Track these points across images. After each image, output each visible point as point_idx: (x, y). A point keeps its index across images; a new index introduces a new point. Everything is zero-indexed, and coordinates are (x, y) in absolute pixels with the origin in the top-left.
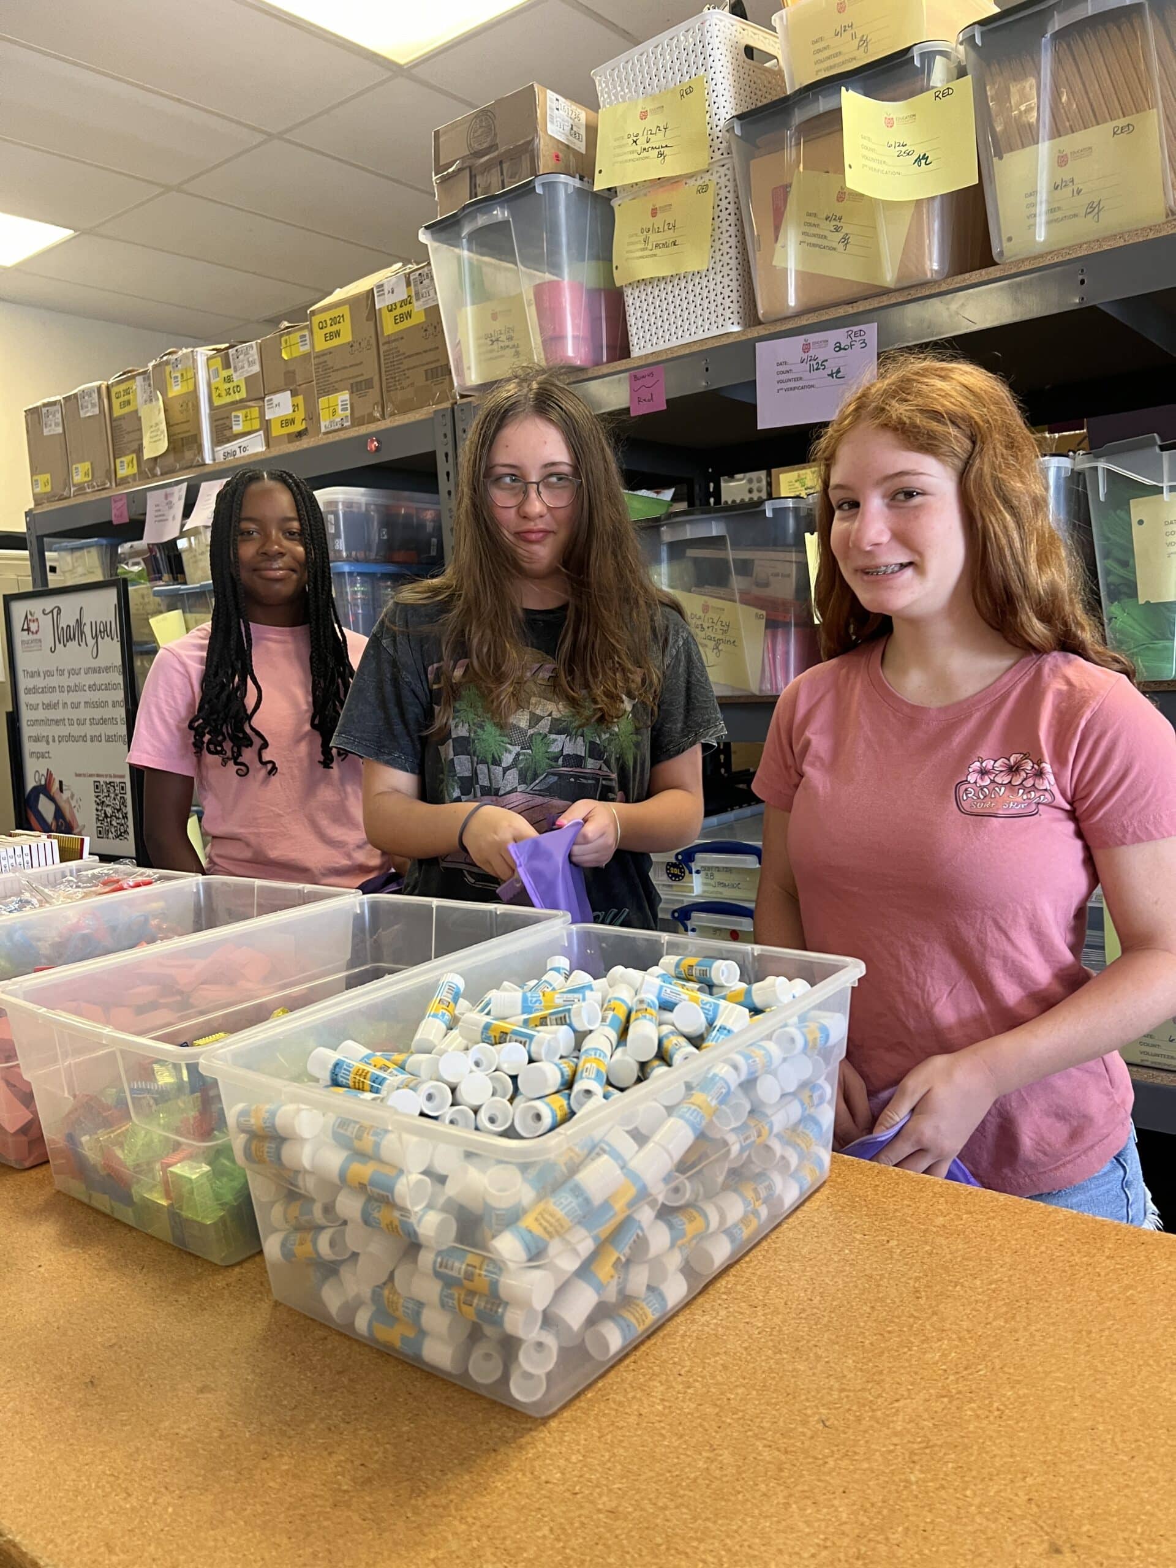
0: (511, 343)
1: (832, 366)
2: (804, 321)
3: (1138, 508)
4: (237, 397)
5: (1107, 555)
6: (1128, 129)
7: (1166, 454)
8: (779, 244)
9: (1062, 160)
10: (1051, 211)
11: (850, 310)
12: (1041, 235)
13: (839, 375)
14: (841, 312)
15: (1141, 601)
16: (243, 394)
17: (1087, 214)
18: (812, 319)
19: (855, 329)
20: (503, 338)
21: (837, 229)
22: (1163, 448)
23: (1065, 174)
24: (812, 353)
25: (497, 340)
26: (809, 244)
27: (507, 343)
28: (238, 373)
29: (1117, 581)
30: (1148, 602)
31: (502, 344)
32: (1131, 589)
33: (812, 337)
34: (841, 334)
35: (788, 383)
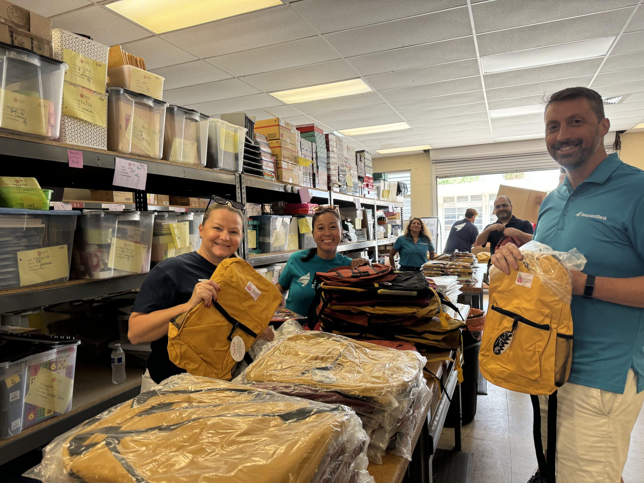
0: (22, 116)
1: (136, 173)
8: (127, 130)
20: (18, 112)
21: (141, 135)
24: (131, 167)
25: (15, 112)
26: (134, 135)
27: (20, 115)
31: (18, 115)
33: (131, 162)
34: (138, 164)
35: (125, 174)
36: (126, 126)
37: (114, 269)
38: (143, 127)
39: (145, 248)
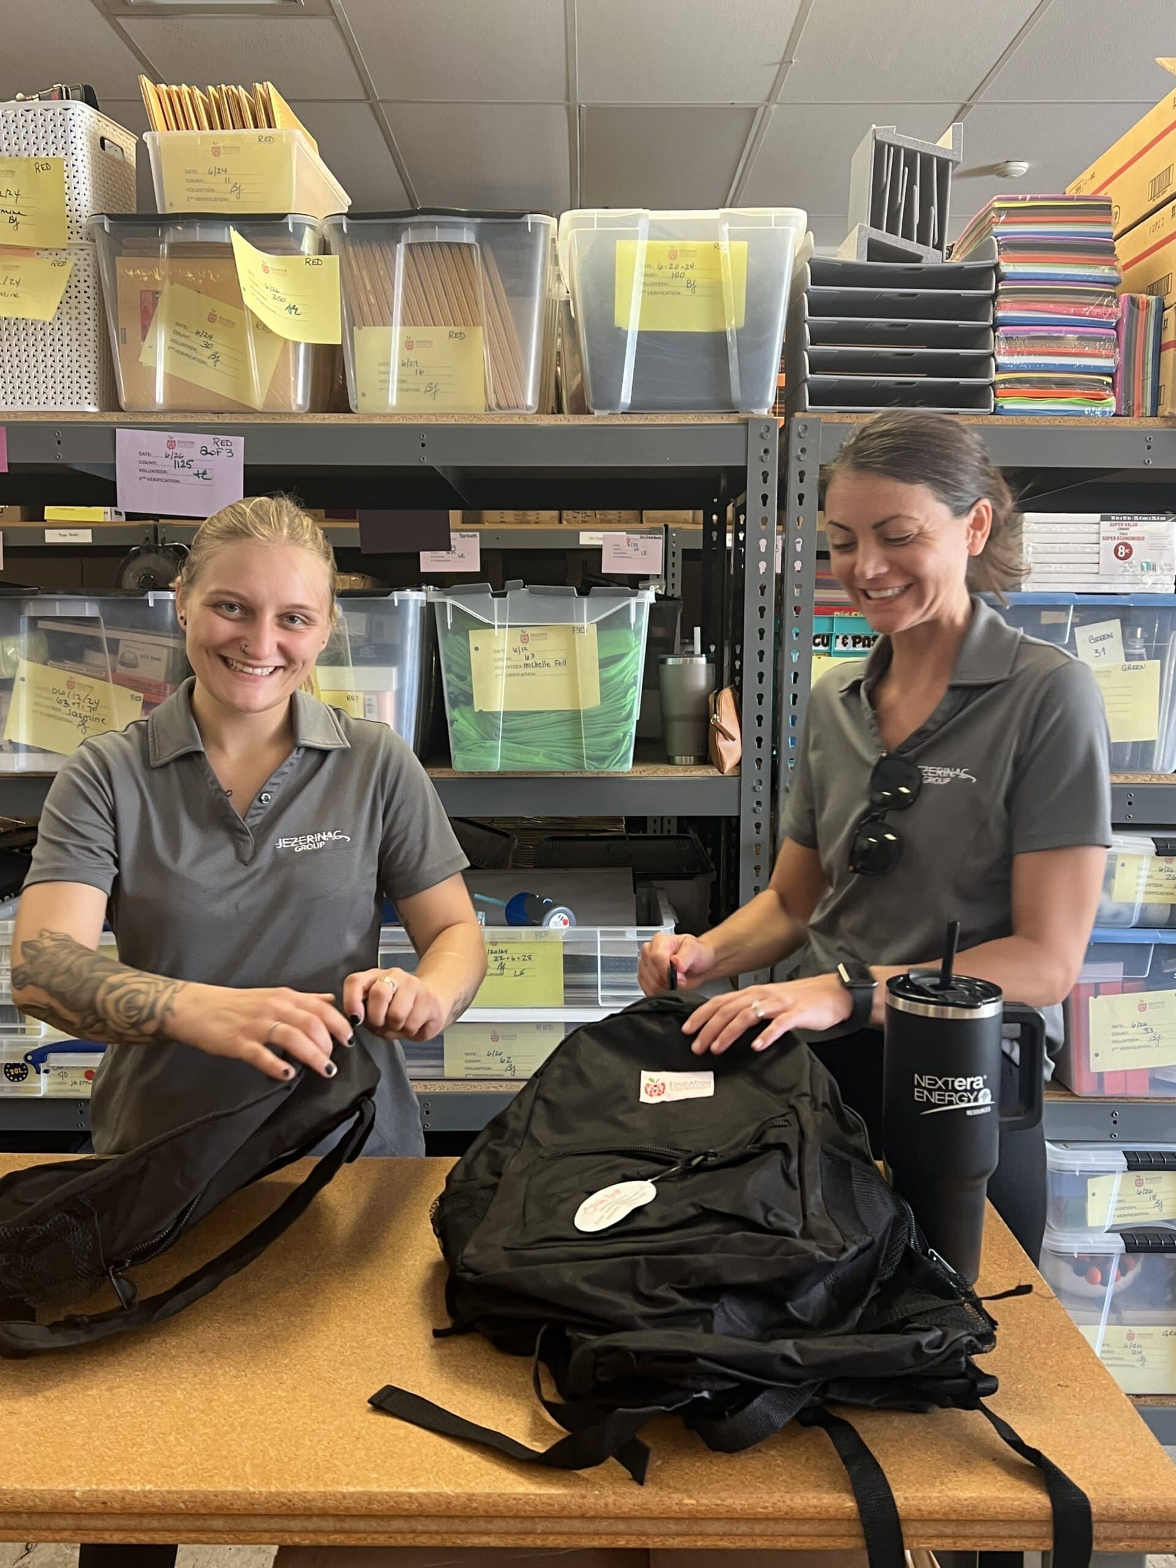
1: (198, 466)
2: (168, 419)
3: (476, 638)
5: (449, 671)
6: (460, 335)
7: (496, 599)
8: (147, 343)
9: (408, 345)
10: (401, 381)
11: (216, 419)
12: (393, 400)
13: (205, 477)
14: (207, 419)
15: (476, 710)
17: (426, 391)
18: (179, 419)
19: (222, 438)
21: (207, 346)
22: (493, 595)
23: (412, 356)
24: (178, 450)
26: (178, 352)
29: (457, 692)
30: (481, 711)
32: (468, 699)
33: (178, 436)
34: (207, 440)
35: (152, 473)
36: (145, 329)
37: (29, 749)
38: (212, 318)
39: (137, 699)
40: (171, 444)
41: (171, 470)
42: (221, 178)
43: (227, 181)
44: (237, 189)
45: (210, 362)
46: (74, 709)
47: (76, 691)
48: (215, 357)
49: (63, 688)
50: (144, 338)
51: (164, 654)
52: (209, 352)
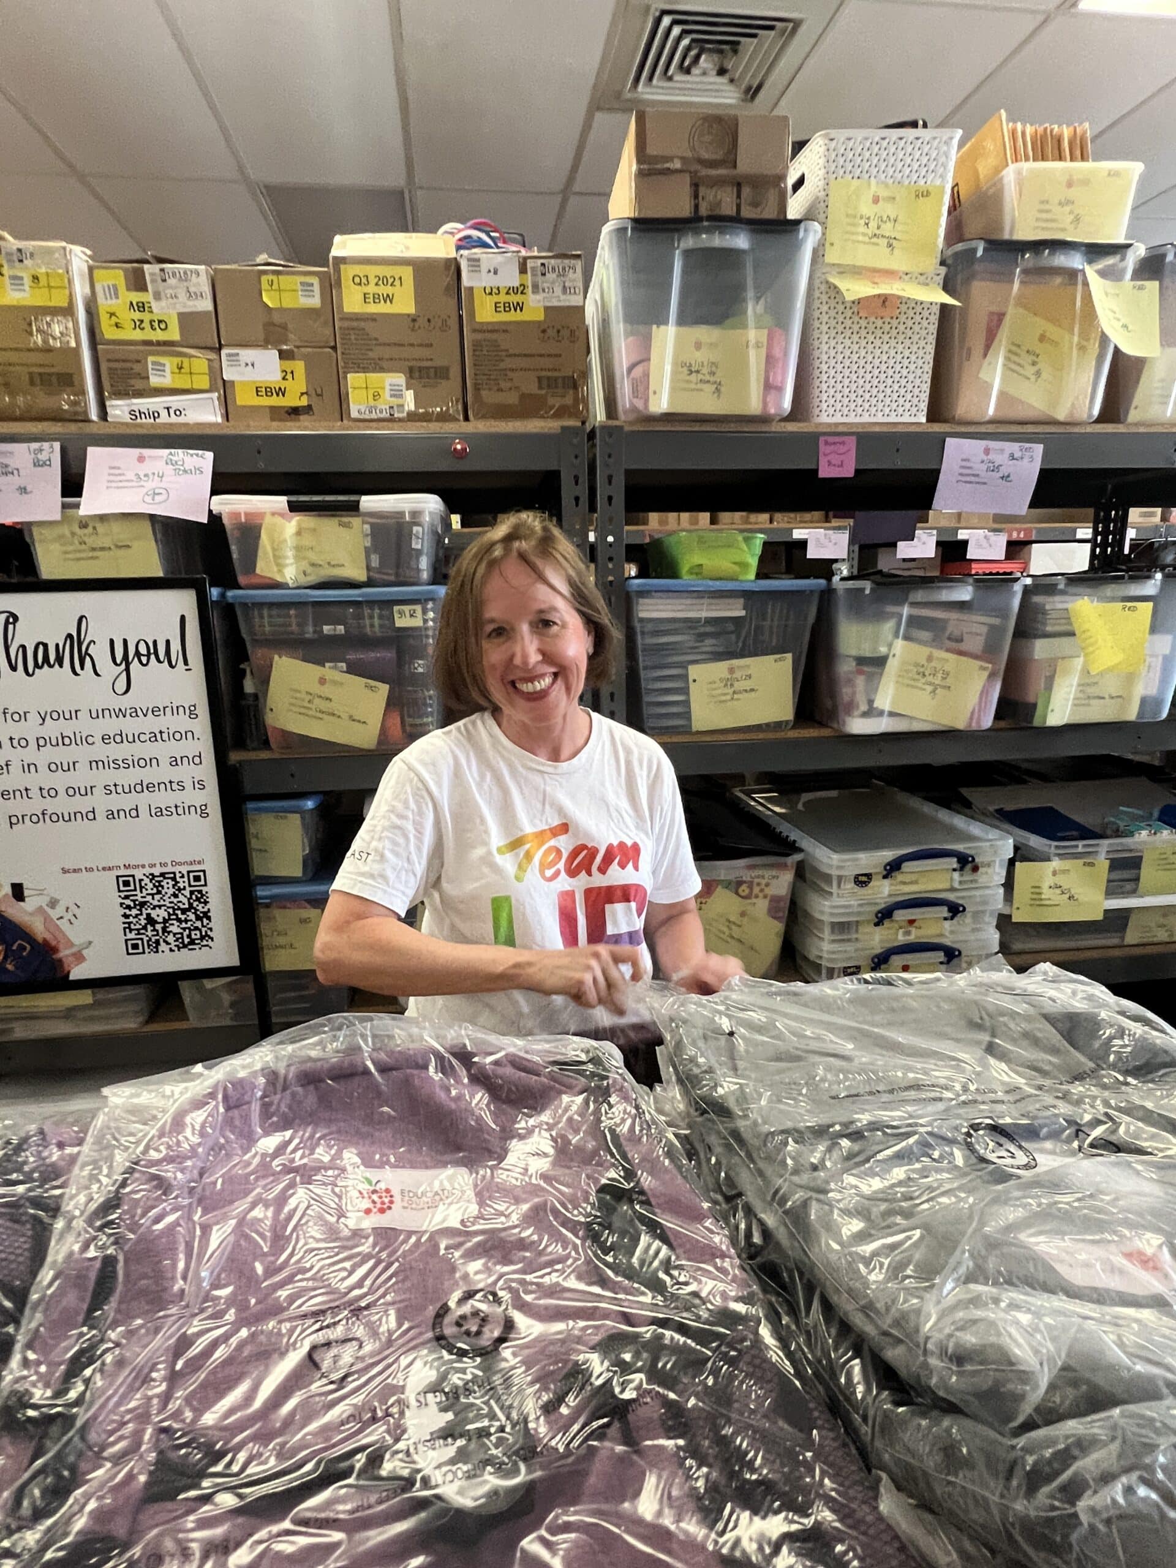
0: (711, 379)
1: (1004, 471)
2: (992, 429)
4: (159, 335)
11: (1023, 429)
12: (1169, 411)
13: (1007, 480)
14: (1013, 429)
16: (174, 333)
18: (999, 429)
19: (1026, 445)
20: (705, 371)
21: (1034, 364)
25: (698, 372)
26: (1012, 369)
27: (707, 378)
28: (163, 303)
31: (702, 378)
33: (992, 444)
34: (1014, 447)
35: (969, 477)
36: (988, 347)
37: (892, 714)
38: (1042, 338)
39: (985, 669)
40: (987, 451)
41: (983, 474)
42: (1067, 209)
43: (1071, 212)
44: (1077, 220)
45: (1033, 378)
46: (930, 679)
47: (933, 664)
48: (1038, 374)
49: (924, 662)
50: (985, 355)
51: (984, 630)
52: (1034, 369)
